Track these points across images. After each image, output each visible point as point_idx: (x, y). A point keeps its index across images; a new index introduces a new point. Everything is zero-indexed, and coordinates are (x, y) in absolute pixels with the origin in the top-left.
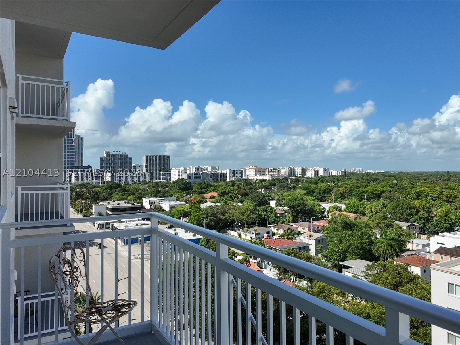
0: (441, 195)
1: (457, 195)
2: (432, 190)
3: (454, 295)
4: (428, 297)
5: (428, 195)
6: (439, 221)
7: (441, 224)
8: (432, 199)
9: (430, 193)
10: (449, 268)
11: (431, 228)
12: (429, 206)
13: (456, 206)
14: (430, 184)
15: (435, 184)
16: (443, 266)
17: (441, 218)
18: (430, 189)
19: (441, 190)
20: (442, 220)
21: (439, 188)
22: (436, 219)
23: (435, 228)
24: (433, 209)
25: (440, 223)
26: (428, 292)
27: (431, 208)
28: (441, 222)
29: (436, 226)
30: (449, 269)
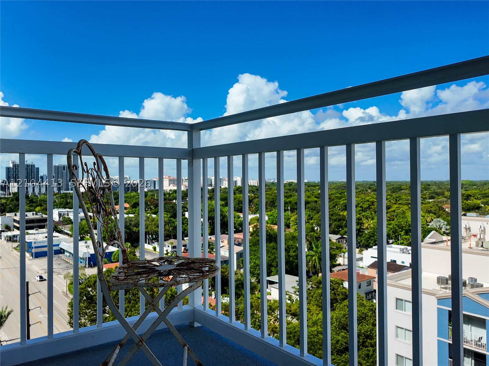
0: (371, 205)
1: (389, 206)
2: (362, 201)
3: (403, 312)
4: (369, 314)
5: (358, 206)
6: (372, 234)
7: (374, 237)
8: (362, 210)
9: (360, 204)
10: (396, 281)
11: (363, 241)
12: (360, 217)
13: (389, 217)
14: (359, 194)
15: (364, 194)
16: (390, 280)
17: (374, 230)
18: (360, 199)
19: (371, 200)
20: (375, 232)
21: (370, 197)
22: (368, 231)
23: (367, 241)
24: (364, 221)
25: (373, 235)
26: (369, 308)
27: (362, 220)
28: (374, 234)
29: (368, 239)
30: (398, 282)
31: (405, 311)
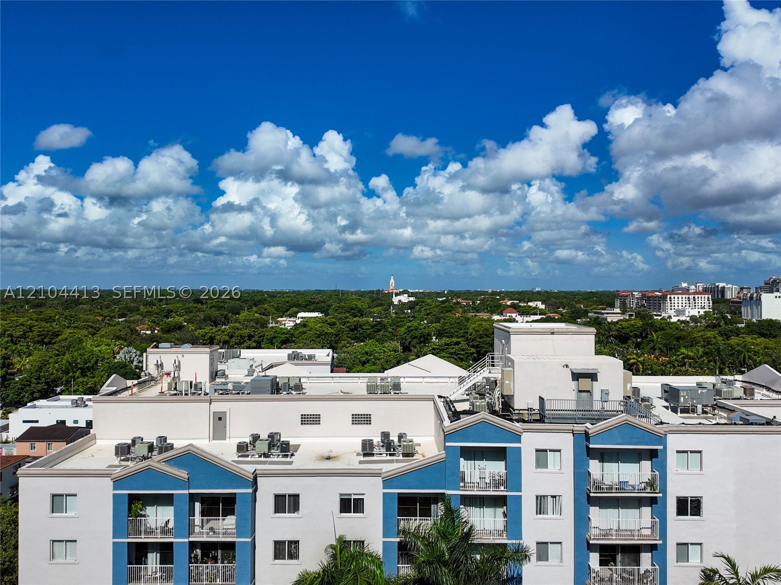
0: (29, 332)
1: (58, 331)
2: (11, 325)
3: (64, 514)
4: (9, 530)
5: (4, 334)
6: (27, 381)
7: (30, 385)
8: (12, 341)
9: (9, 330)
10: (51, 467)
11: (11, 395)
12: (7, 354)
13: (58, 350)
14: (8, 313)
15: (17, 313)
16: (41, 467)
17: (31, 374)
18: (8, 322)
19: (29, 323)
20: (32, 378)
21: (26, 319)
22: (21, 377)
23: (18, 395)
24: (16, 359)
25: (29, 383)
26: (9, 521)
27: (11, 358)
28: (30, 381)
29: (19, 391)
30: (55, 467)
31: (66, 512)
